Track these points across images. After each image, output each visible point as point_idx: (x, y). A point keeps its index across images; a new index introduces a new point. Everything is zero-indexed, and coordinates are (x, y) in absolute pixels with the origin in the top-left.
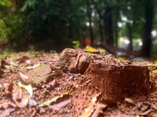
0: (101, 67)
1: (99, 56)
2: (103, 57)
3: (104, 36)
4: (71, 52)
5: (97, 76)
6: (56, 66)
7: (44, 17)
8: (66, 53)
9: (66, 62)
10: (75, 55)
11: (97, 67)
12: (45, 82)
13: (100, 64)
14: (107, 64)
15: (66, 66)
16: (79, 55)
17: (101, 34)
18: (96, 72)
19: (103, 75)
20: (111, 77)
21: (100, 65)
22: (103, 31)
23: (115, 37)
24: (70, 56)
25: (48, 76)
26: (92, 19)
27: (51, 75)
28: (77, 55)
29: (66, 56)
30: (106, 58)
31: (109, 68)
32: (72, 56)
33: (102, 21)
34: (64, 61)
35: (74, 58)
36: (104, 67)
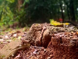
0: (61, 42)
1: (62, 29)
2: (66, 30)
3: (70, 16)
4: (37, 27)
5: (59, 52)
6: (26, 40)
7: (35, 8)
8: (33, 28)
9: (33, 36)
10: (40, 29)
11: (58, 41)
12: (13, 55)
13: (61, 38)
14: (68, 38)
15: (33, 39)
16: (44, 29)
17: (69, 15)
18: (57, 47)
19: (64, 51)
20: (74, 54)
21: (60, 40)
22: (70, 14)
23: (76, 17)
24: (36, 30)
25: (15, 50)
26: (63, 8)
27: (18, 49)
28: (42, 29)
29: (33, 30)
30: (68, 30)
31: (71, 44)
32: (38, 30)
33: (69, 9)
34: (32, 35)
35: (40, 32)
36: (65, 42)
